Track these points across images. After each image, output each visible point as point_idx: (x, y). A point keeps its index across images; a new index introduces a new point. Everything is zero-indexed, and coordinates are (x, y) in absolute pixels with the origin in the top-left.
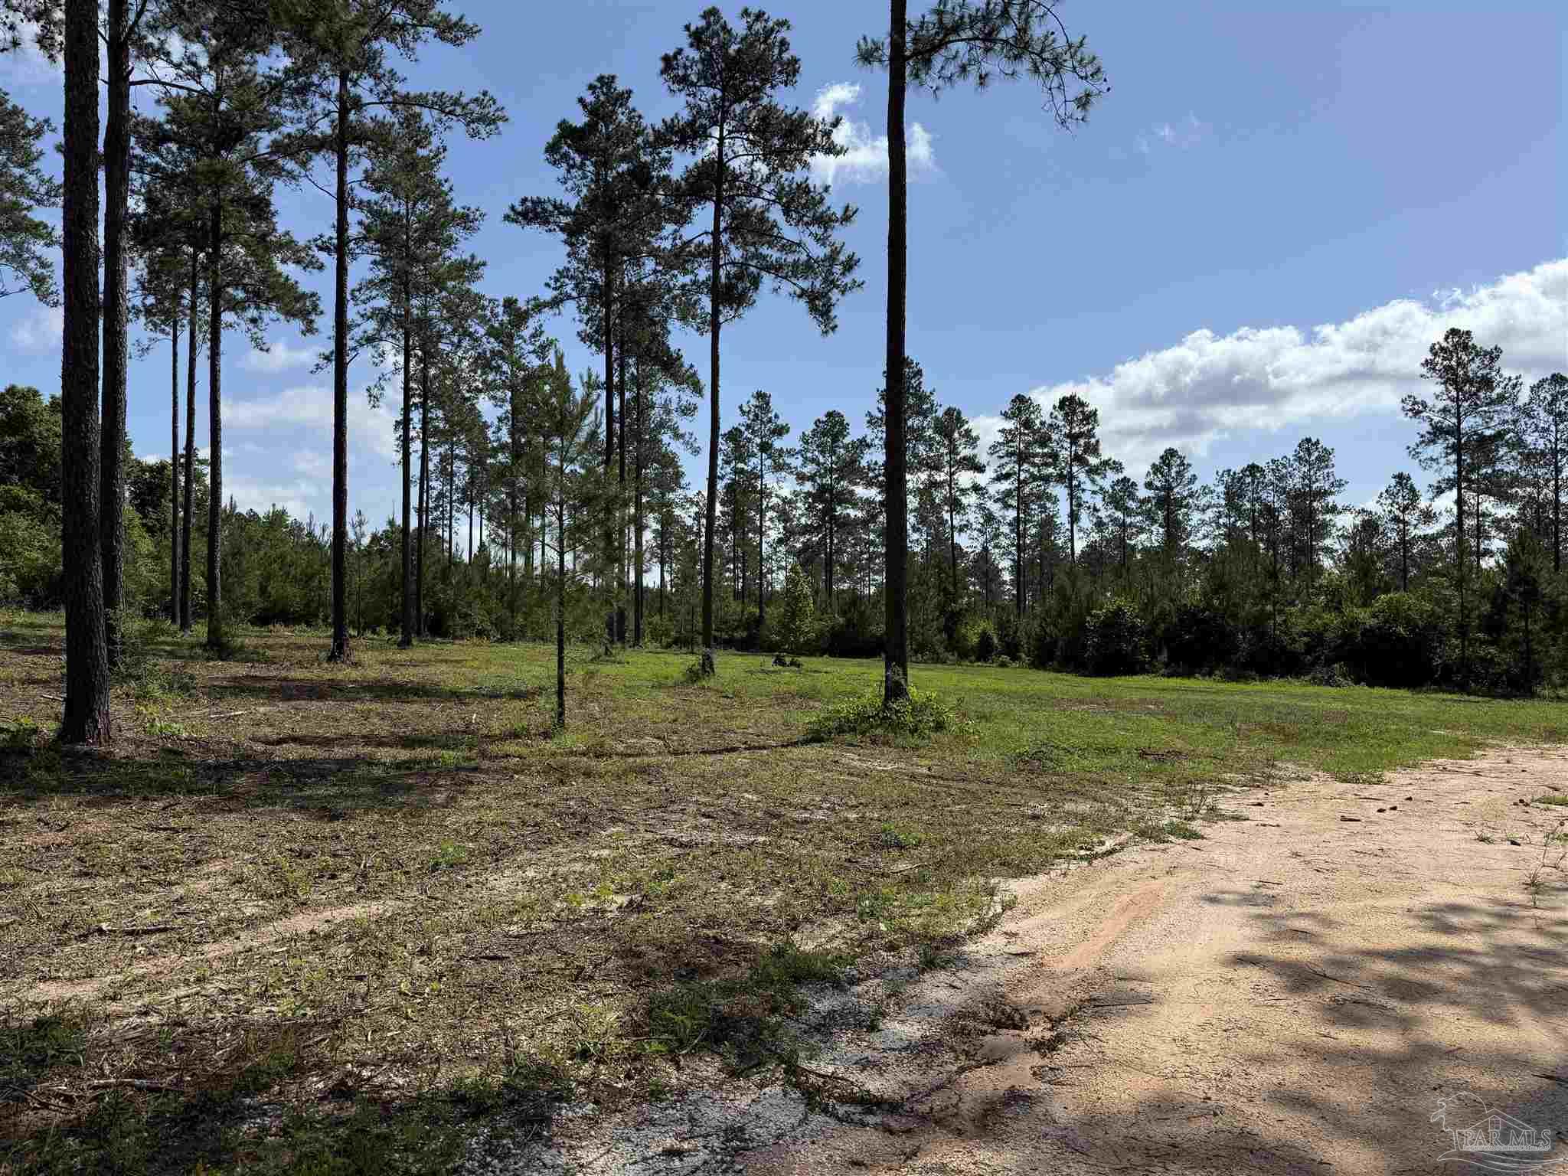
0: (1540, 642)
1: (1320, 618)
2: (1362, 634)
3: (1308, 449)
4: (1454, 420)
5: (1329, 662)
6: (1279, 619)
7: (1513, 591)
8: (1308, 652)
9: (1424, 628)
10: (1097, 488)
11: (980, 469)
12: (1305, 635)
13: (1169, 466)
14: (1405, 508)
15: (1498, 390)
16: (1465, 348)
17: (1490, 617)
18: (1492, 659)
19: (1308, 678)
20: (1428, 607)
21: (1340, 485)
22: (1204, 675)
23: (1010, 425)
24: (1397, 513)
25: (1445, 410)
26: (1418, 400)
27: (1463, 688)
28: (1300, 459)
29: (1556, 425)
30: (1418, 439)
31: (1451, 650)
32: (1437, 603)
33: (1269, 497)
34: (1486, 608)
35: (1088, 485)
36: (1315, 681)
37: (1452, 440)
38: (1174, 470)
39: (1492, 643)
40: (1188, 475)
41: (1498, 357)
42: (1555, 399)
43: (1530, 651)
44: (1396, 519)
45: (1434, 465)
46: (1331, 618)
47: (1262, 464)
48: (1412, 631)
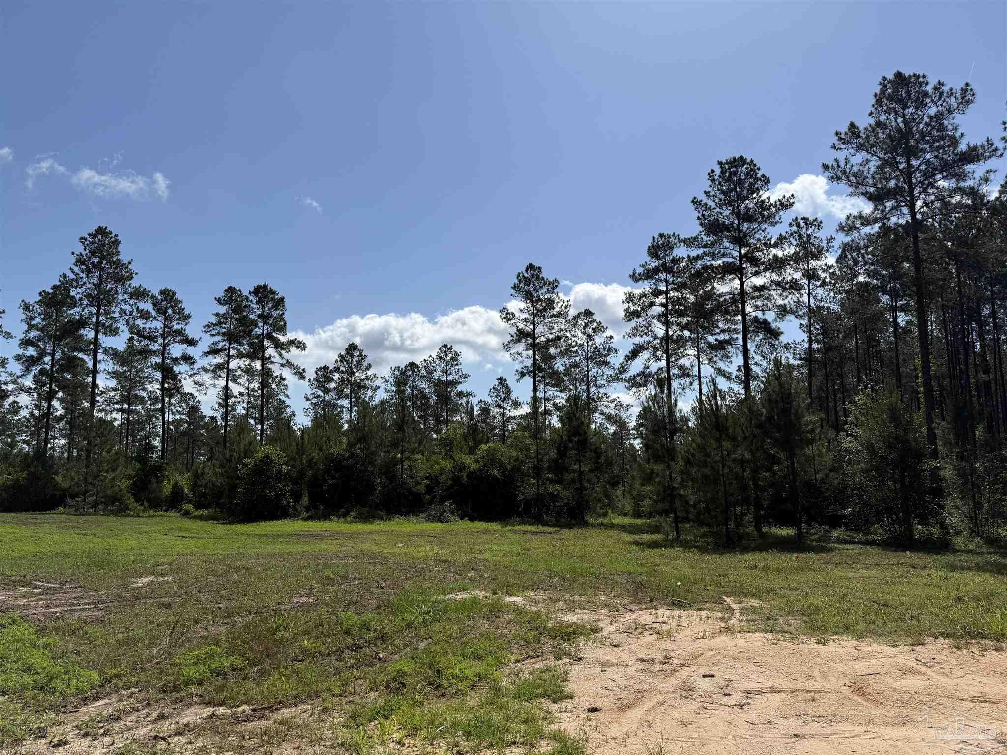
0: (589, 481)
1: (438, 464)
2: (467, 476)
3: (445, 352)
4: (531, 327)
5: (442, 501)
6: (406, 465)
7: (571, 441)
8: (427, 493)
9: (512, 470)
10: (284, 362)
11: (192, 343)
12: (427, 478)
13: (352, 356)
14: (504, 399)
15: (557, 309)
16: (538, 278)
17: (555, 461)
18: (557, 495)
19: (423, 515)
20: (514, 454)
21: (465, 378)
22: (339, 517)
23: (223, 309)
24: (500, 402)
25: (525, 320)
26: (510, 311)
27: (538, 520)
28: (440, 358)
29: (587, 342)
30: (510, 338)
31: (529, 488)
32: (521, 450)
33: (423, 385)
34: (553, 453)
35: (277, 359)
36: (429, 519)
37: (530, 340)
38: (355, 359)
39: (557, 482)
40: (365, 364)
41: (556, 286)
42: (586, 325)
43: (581, 489)
44: (499, 406)
45: (519, 358)
46: (447, 464)
47: (418, 363)
48: (503, 474)
